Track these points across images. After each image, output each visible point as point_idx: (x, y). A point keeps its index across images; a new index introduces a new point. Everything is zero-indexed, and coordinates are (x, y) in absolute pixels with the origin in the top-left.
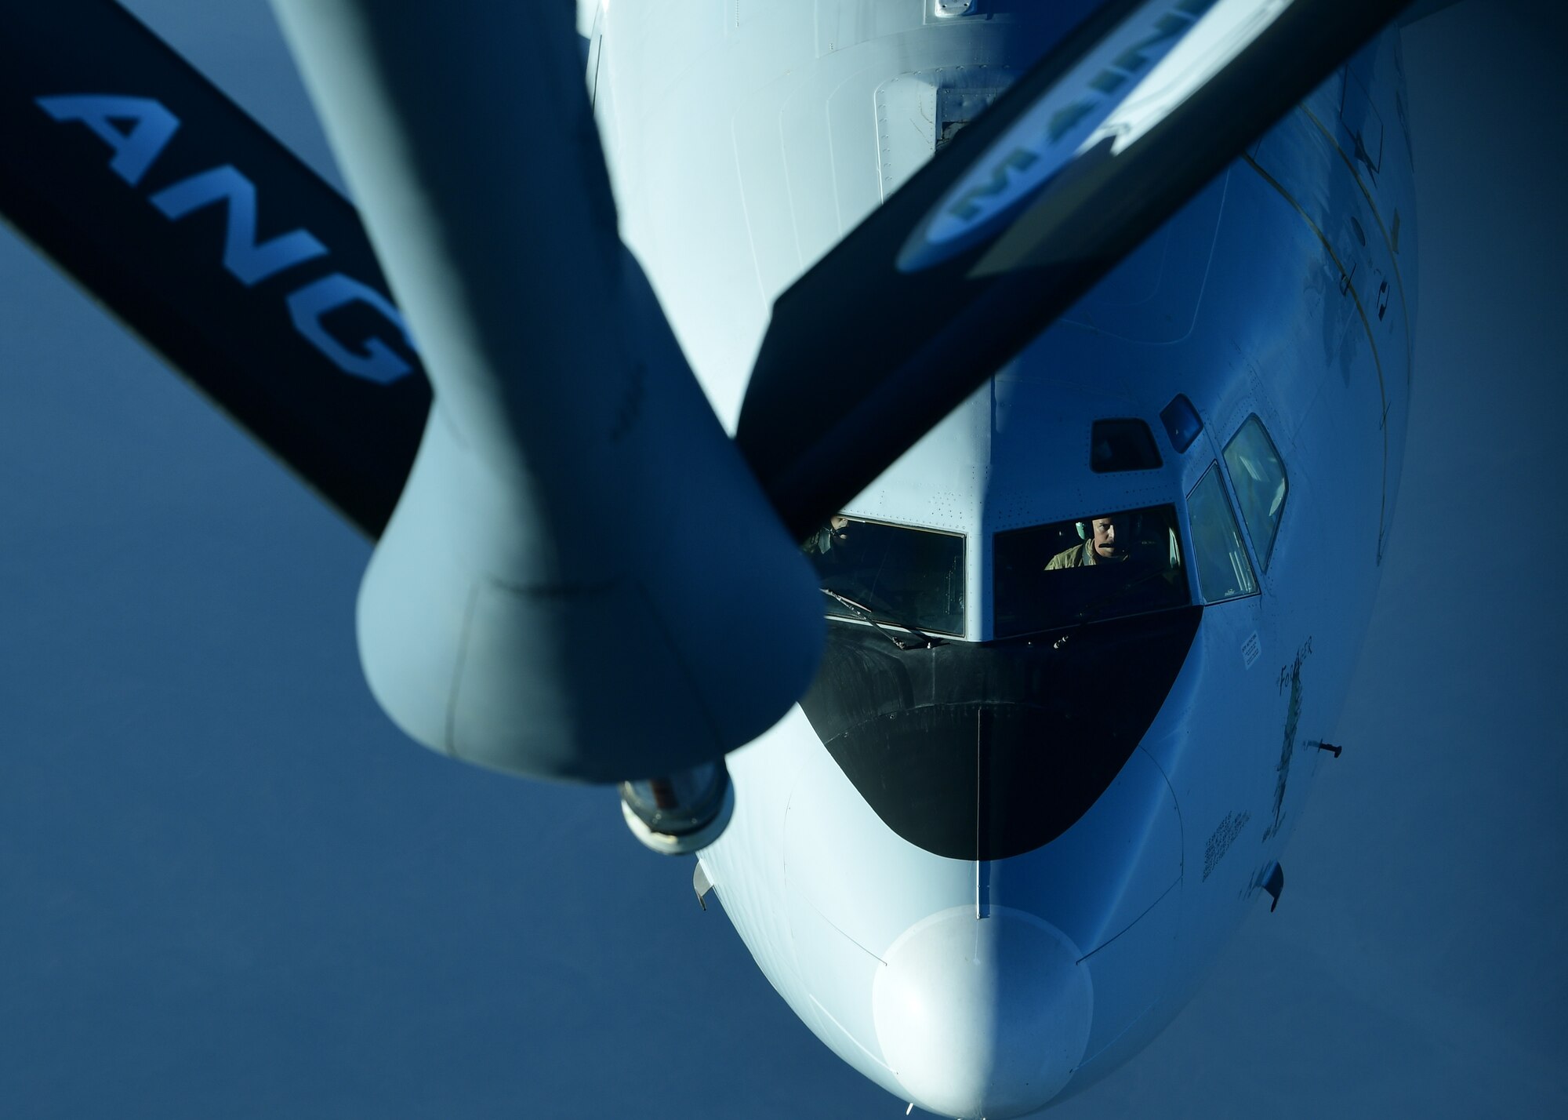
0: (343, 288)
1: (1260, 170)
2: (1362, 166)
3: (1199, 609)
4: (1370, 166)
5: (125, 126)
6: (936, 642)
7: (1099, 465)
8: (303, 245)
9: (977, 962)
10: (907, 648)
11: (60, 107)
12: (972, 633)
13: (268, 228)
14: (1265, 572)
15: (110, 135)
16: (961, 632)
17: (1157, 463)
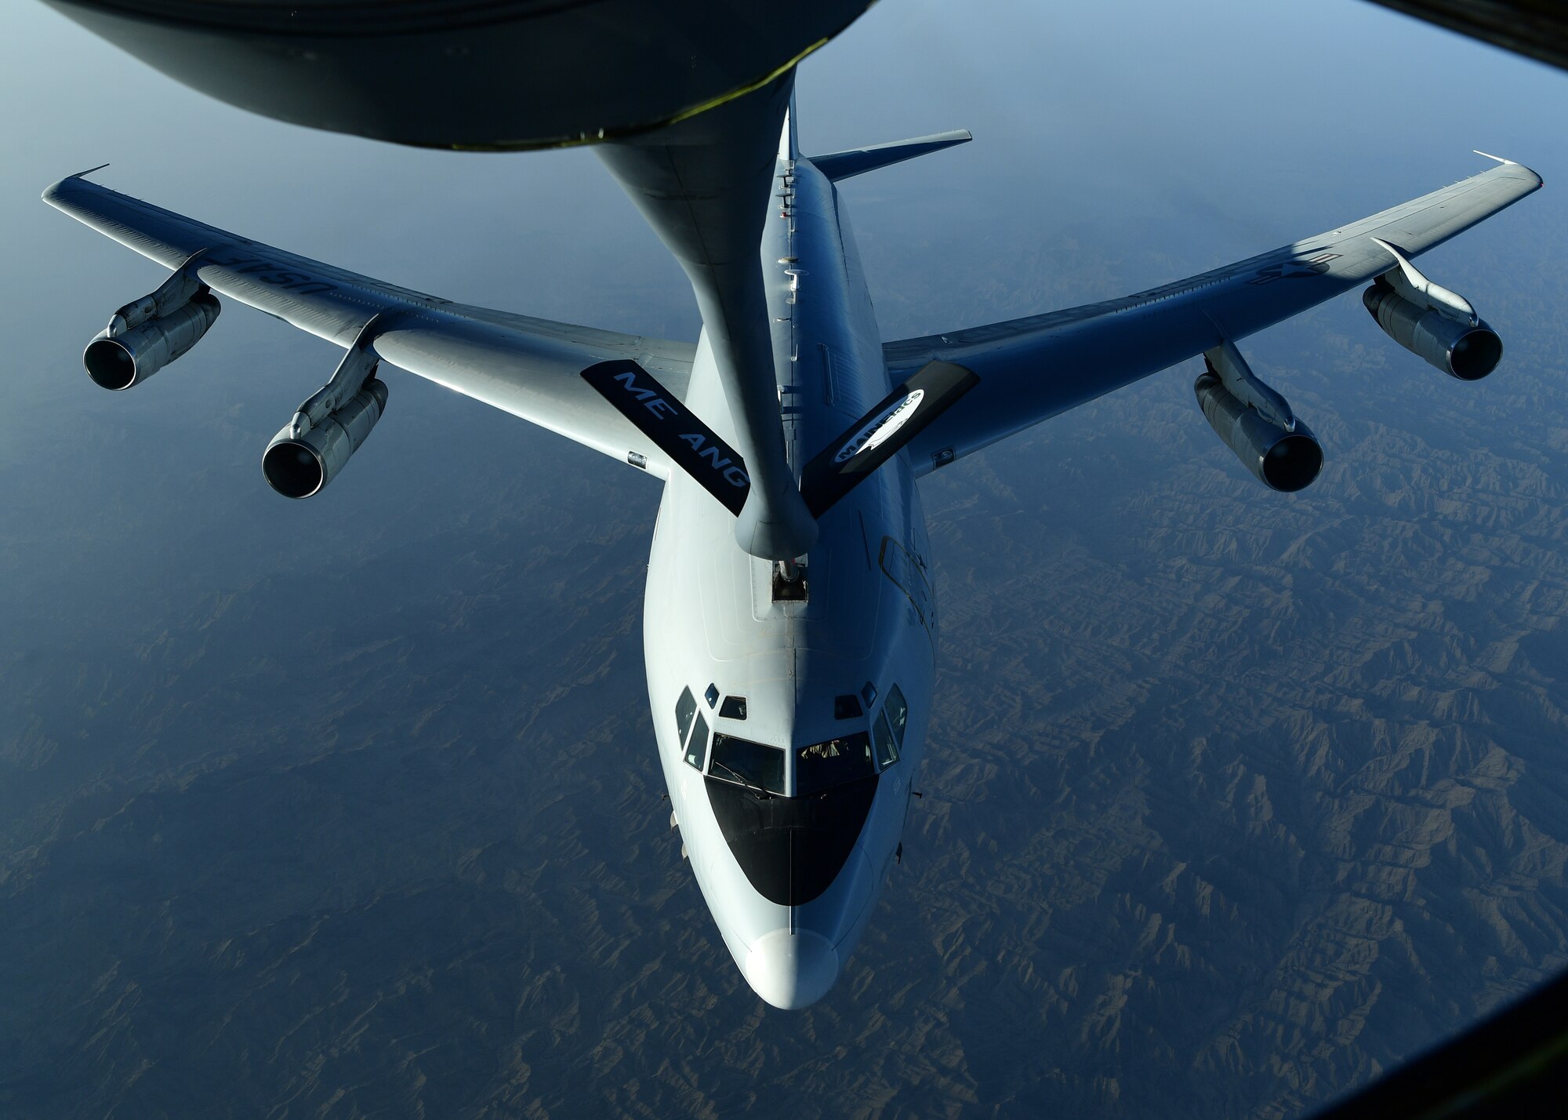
0: (734, 469)
1: (892, 578)
2: (922, 567)
3: (878, 776)
4: (925, 567)
5: (695, 440)
6: (774, 796)
7: (839, 716)
8: (727, 461)
9: (790, 955)
10: (761, 799)
11: (683, 437)
12: (788, 794)
13: (721, 458)
14: (900, 748)
15: (692, 441)
16: (783, 792)
17: (860, 714)
